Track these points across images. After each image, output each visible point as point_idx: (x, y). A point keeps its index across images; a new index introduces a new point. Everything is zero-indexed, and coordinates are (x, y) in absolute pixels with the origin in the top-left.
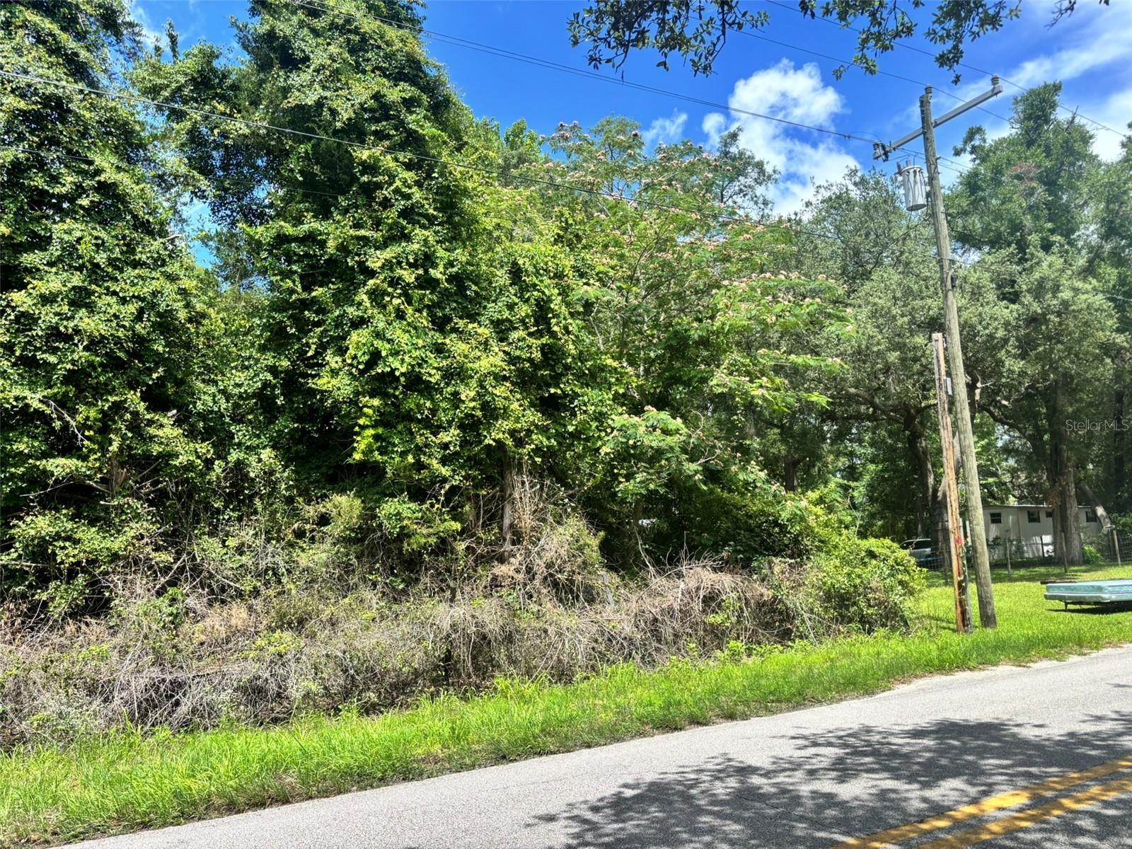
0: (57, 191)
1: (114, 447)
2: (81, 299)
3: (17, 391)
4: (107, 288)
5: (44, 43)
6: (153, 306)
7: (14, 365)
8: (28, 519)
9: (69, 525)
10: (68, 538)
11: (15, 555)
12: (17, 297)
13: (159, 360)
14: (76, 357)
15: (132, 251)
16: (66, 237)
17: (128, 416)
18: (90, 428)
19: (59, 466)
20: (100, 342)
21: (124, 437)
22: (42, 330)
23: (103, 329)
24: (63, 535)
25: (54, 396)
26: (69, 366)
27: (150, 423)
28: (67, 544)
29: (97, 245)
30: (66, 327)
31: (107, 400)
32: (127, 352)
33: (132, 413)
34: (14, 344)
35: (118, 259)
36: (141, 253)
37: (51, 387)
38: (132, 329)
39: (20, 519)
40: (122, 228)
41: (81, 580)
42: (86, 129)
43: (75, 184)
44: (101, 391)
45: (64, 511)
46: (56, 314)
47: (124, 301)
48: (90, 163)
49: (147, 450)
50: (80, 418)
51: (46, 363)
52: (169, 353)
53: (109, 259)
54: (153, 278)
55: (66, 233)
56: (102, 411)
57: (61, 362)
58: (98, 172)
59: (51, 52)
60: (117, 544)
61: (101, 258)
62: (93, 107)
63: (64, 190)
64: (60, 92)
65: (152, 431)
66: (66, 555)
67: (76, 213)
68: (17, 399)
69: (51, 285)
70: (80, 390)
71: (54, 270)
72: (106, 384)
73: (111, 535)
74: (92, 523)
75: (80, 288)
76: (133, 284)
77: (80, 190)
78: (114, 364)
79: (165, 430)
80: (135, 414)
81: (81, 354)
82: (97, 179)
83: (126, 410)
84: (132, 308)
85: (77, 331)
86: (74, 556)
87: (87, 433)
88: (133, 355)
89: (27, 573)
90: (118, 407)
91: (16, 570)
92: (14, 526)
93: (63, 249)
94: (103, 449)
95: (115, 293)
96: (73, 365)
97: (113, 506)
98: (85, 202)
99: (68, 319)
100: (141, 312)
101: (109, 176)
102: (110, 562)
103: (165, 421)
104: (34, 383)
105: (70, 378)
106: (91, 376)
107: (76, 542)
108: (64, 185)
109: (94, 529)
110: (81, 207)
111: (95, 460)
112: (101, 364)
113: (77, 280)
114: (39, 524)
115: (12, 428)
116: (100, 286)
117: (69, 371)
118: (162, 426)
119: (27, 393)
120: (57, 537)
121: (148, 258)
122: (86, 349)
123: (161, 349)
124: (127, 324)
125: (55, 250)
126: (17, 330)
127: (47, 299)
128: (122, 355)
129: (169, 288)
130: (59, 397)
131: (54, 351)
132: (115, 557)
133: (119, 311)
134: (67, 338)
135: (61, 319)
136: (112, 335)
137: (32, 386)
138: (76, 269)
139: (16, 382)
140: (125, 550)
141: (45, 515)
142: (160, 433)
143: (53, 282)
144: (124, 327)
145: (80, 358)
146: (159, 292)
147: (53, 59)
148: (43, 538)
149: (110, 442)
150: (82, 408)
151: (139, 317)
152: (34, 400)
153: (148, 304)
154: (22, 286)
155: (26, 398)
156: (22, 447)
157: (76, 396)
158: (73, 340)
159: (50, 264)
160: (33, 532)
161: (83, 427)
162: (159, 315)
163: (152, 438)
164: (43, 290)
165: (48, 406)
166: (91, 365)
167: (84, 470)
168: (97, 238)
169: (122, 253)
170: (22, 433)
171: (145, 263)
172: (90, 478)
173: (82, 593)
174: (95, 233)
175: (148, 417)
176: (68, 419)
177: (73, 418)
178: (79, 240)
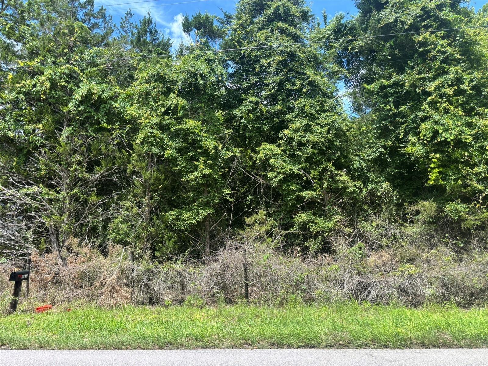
0: (295, 88)
1: (325, 185)
2: (307, 129)
3: (290, 167)
4: (316, 123)
5: (284, 33)
6: (333, 126)
7: (288, 157)
8: (299, 215)
9: (313, 217)
10: (313, 222)
11: (296, 228)
12: (286, 131)
13: (338, 149)
14: (308, 151)
15: (323, 106)
16: (300, 106)
17: (329, 173)
18: (315, 179)
19: (307, 194)
20: (316, 145)
21: (328, 181)
22: (296, 143)
23: (317, 139)
24: (311, 221)
25: (302, 168)
26: (306, 155)
27: (337, 175)
28: (313, 224)
29: (310, 106)
30: (303, 140)
31: (321, 167)
32: (326, 147)
33: (330, 171)
34: (286, 150)
35: (318, 110)
36: (326, 106)
37: (300, 164)
38: (327, 137)
39: (296, 215)
40: (319, 97)
41: (320, 238)
42: (302, 61)
43: (300, 84)
44: (318, 164)
45: (310, 212)
46: (300, 136)
47: (322, 127)
48: (306, 74)
49: (337, 186)
50: (312, 175)
51: (298, 155)
52: (341, 145)
53: (316, 111)
54: (332, 115)
55: (299, 104)
56: (319, 172)
57: (303, 154)
58: (308, 77)
59: (287, 36)
60: (331, 224)
61: (313, 111)
62: (304, 53)
63: (297, 87)
64: (292, 50)
65: (338, 178)
66: (314, 229)
67: (302, 95)
68: (290, 170)
69: (297, 125)
70: (311, 165)
71: (297, 119)
72: (319, 161)
73: (328, 221)
74: (320, 216)
75: (306, 124)
76: (325, 119)
77: (302, 86)
78: (322, 152)
79: (343, 177)
80: (331, 172)
81: (310, 150)
82: (308, 80)
83: (328, 170)
84: (326, 129)
85: (307, 141)
86: (316, 229)
87: (315, 181)
88: (328, 148)
89: (300, 235)
90: (325, 169)
91: (296, 234)
92: (295, 218)
93: (299, 110)
94: (321, 187)
95: (319, 124)
96: (307, 154)
97: (327, 209)
98: (305, 90)
99: (304, 137)
100: (329, 130)
101: (313, 77)
102: (329, 232)
103: (343, 174)
104: (294, 163)
105: (307, 160)
106: (314, 158)
107: (316, 223)
108: (297, 85)
109: (321, 219)
110: (304, 93)
111: (319, 191)
112: (317, 153)
113: (305, 121)
114: (302, 217)
115: (289, 181)
116: (313, 122)
117: (306, 157)
118: (341, 176)
119: (293, 167)
120: (309, 221)
121: (329, 108)
122: (312, 148)
123: (338, 144)
124: (325, 136)
125: (296, 111)
126: (287, 145)
127: (296, 131)
128: (324, 148)
129: (338, 118)
130: (304, 168)
131: (300, 150)
132: (330, 230)
133: (321, 131)
134: (304, 145)
135: (302, 138)
136: (320, 141)
137: (294, 164)
138: (304, 117)
139: (289, 164)
140: (334, 227)
141: (304, 213)
142: (341, 179)
143: (298, 124)
144: (324, 137)
145: (310, 152)
146: (334, 121)
147: (288, 38)
148: (304, 222)
149: (323, 184)
150: (312, 171)
151: (328, 132)
152: (296, 170)
153: (331, 126)
154: (287, 128)
155: (293, 169)
156: (294, 188)
157: (310, 167)
158: (306, 145)
159: (295, 118)
160: (300, 220)
161: (314, 178)
162: (336, 130)
163: (338, 181)
164: (294, 128)
165: (301, 171)
166: (314, 154)
167: (315, 195)
168: (310, 103)
169: (320, 107)
170: (293, 183)
171: (328, 110)
172: (318, 198)
173: (320, 244)
174: (310, 102)
175: (336, 172)
176: (308, 176)
177: (310, 175)
178: (304, 105)
